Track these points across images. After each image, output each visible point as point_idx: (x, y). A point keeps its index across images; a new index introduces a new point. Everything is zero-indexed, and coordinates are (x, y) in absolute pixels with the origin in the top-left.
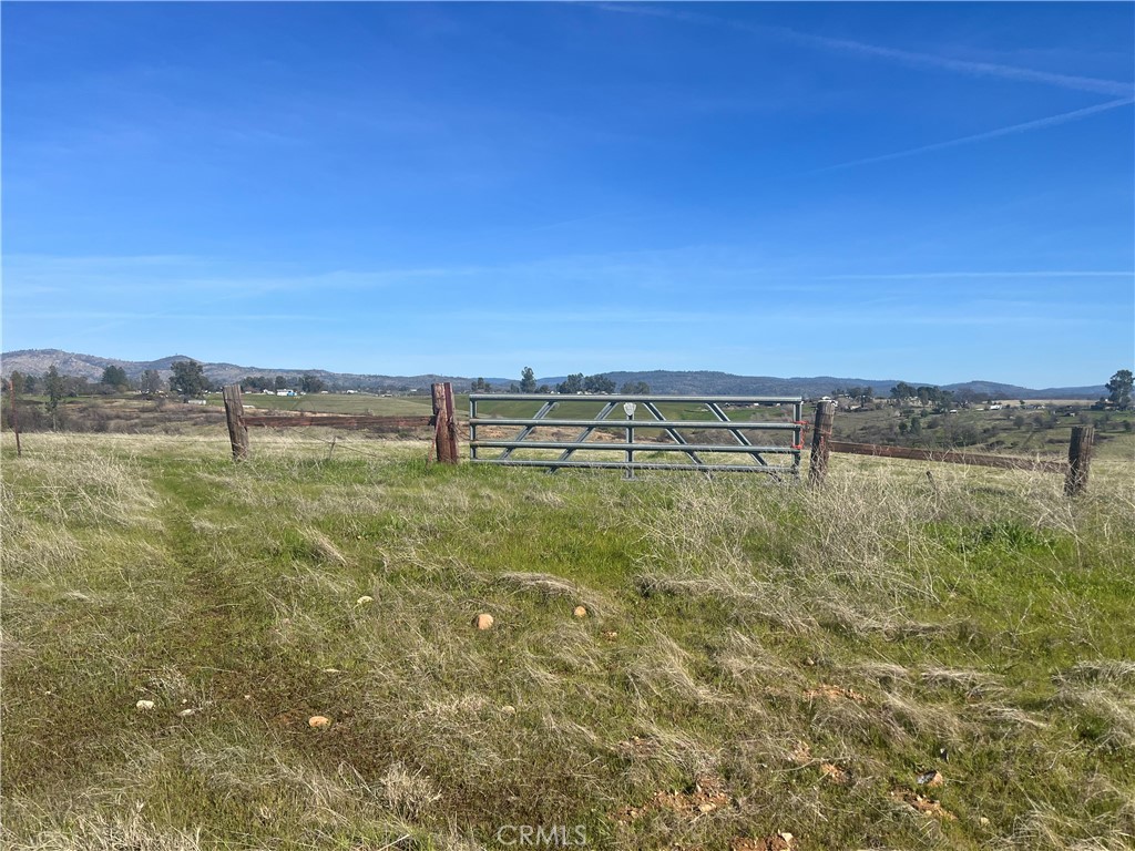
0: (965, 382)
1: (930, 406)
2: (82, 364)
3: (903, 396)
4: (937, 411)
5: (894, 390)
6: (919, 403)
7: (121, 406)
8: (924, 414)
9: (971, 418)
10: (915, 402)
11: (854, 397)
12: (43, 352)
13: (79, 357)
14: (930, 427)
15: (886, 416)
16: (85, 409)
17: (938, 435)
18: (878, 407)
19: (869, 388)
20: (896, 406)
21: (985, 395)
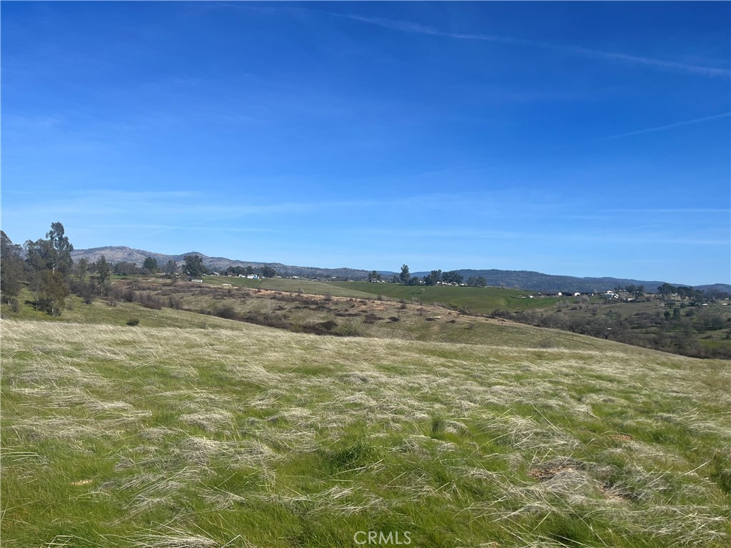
0: (710, 284)
1: (687, 300)
2: (139, 255)
3: (667, 293)
4: (692, 305)
5: (660, 288)
6: (679, 298)
7: (152, 282)
8: (683, 306)
9: (718, 310)
10: (675, 297)
11: (630, 292)
12: (118, 248)
13: (138, 251)
14: (687, 315)
15: (654, 307)
16: (131, 283)
17: (694, 321)
18: (648, 300)
19: (642, 287)
20: (662, 299)
21: (726, 293)
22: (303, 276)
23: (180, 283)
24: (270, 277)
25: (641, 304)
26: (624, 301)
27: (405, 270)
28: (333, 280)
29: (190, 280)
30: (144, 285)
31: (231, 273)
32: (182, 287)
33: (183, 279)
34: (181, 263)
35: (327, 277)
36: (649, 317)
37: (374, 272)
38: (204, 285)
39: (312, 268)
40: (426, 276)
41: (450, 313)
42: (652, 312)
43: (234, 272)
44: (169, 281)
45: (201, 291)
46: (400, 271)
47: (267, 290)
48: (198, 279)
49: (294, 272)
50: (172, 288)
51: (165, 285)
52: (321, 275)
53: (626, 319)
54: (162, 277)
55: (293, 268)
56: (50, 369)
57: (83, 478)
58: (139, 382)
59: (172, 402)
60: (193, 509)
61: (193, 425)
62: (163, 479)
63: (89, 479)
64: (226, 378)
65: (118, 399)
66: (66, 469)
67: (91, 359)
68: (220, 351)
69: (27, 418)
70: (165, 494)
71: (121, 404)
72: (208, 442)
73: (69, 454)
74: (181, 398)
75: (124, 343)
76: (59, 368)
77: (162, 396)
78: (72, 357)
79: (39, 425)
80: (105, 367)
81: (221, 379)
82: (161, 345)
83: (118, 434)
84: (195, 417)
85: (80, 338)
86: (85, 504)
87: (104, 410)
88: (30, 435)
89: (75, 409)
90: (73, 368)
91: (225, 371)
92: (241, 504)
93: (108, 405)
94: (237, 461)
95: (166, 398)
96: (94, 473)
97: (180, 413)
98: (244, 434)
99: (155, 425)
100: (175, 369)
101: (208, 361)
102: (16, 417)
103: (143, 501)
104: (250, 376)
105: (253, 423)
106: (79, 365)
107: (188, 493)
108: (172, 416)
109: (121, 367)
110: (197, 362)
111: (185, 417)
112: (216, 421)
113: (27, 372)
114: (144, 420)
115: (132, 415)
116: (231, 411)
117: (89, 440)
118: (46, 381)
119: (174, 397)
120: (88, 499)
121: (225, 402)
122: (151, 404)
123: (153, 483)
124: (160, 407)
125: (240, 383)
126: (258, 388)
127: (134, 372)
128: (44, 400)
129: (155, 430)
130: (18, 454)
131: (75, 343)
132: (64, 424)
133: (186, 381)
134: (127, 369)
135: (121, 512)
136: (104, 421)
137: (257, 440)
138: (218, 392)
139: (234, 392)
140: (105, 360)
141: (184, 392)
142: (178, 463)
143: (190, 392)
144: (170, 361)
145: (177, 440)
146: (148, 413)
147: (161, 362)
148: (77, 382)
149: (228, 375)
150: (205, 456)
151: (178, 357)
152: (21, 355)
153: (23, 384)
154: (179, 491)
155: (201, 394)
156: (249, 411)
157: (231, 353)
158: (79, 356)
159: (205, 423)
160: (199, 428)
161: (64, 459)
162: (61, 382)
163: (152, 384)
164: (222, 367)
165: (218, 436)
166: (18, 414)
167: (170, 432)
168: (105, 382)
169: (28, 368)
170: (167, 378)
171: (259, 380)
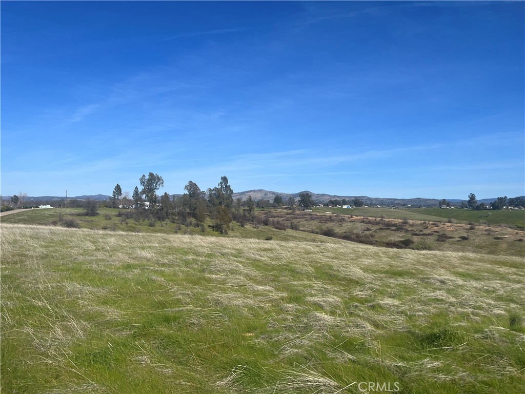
2: (271, 195)
7: (280, 212)
12: (258, 190)
13: (270, 192)
16: (267, 213)
22: (385, 205)
23: (298, 212)
24: (360, 206)
27: (472, 197)
28: (408, 207)
29: (304, 210)
30: (275, 214)
31: (331, 204)
32: (298, 215)
33: (299, 209)
34: (297, 199)
35: (404, 205)
37: (444, 200)
38: (313, 213)
39: (391, 199)
40: (493, 202)
41: (517, 233)
43: (333, 204)
44: (290, 211)
45: (311, 218)
46: (468, 199)
47: (357, 216)
48: (309, 209)
49: (377, 203)
50: (292, 216)
51: (288, 214)
52: (398, 204)
54: (286, 209)
55: (377, 199)
56: (226, 264)
57: (249, 332)
58: (277, 274)
59: (300, 288)
60: (320, 360)
61: (315, 305)
62: (298, 337)
63: (252, 332)
64: (334, 275)
65: (265, 284)
66: (239, 325)
67: (247, 259)
68: (328, 257)
69: (214, 292)
70: (300, 347)
71: (267, 288)
72: (326, 316)
73: (240, 316)
74: (305, 286)
75: (266, 250)
76: (230, 264)
77: (292, 284)
78: (236, 257)
79: (223, 297)
80: (256, 264)
81: (330, 275)
82: (289, 252)
83: (268, 306)
84: (316, 299)
85: (240, 246)
86: (252, 348)
87: (258, 291)
88: (217, 302)
89: (241, 288)
90: (238, 264)
91: (334, 270)
92: (353, 361)
93: (260, 288)
94: (347, 332)
95: (295, 285)
96: (255, 329)
97: (305, 295)
98: (351, 314)
99: (289, 303)
100: (299, 267)
101: (320, 263)
102: (209, 291)
103: (287, 350)
104: (351, 274)
105: (356, 307)
106: (241, 262)
107: (316, 349)
108: (300, 298)
109: (266, 264)
110: (313, 263)
111: (309, 298)
112: (330, 303)
113: (213, 265)
114: (282, 299)
115: (275, 295)
116: (340, 297)
117: (251, 308)
118: (224, 271)
119: (301, 285)
120: (253, 345)
121: (335, 291)
122: (286, 288)
123: (292, 340)
124: (291, 291)
125: (344, 279)
126: (357, 282)
127: (273, 268)
128: (224, 282)
129: (290, 305)
130: (212, 313)
131: (238, 249)
132: (236, 297)
133: (307, 275)
134: (269, 266)
135: (273, 356)
136: (259, 297)
137: (361, 319)
138: (329, 284)
139: (341, 285)
140: (255, 260)
141: (306, 282)
142: (307, 328)
143: (311, 283)
144: (296, 262)
145: (305, 313)
146: (285, 295)
147: (289, 263)
148: (241, 272)
149: (335, 273)
150: (325, 326)
151: (300, 260)
152: (209, 256)
153: (211, 272)
154: (310, 347)
155: (318, 284)
156: (352, 299)
157: (336, 258)
158: (240, 257)
159: (323, 303)
160: (319, 307)
161: (238, 319)
162: (232, 272)
163: (285, 276)
164: (331, 267)
165: (332, 313)
166: (210, 290)
167: (299, 308)
168: (256, 273)
169: (213, 263)
170: (295, 273)
171: (358, 278)
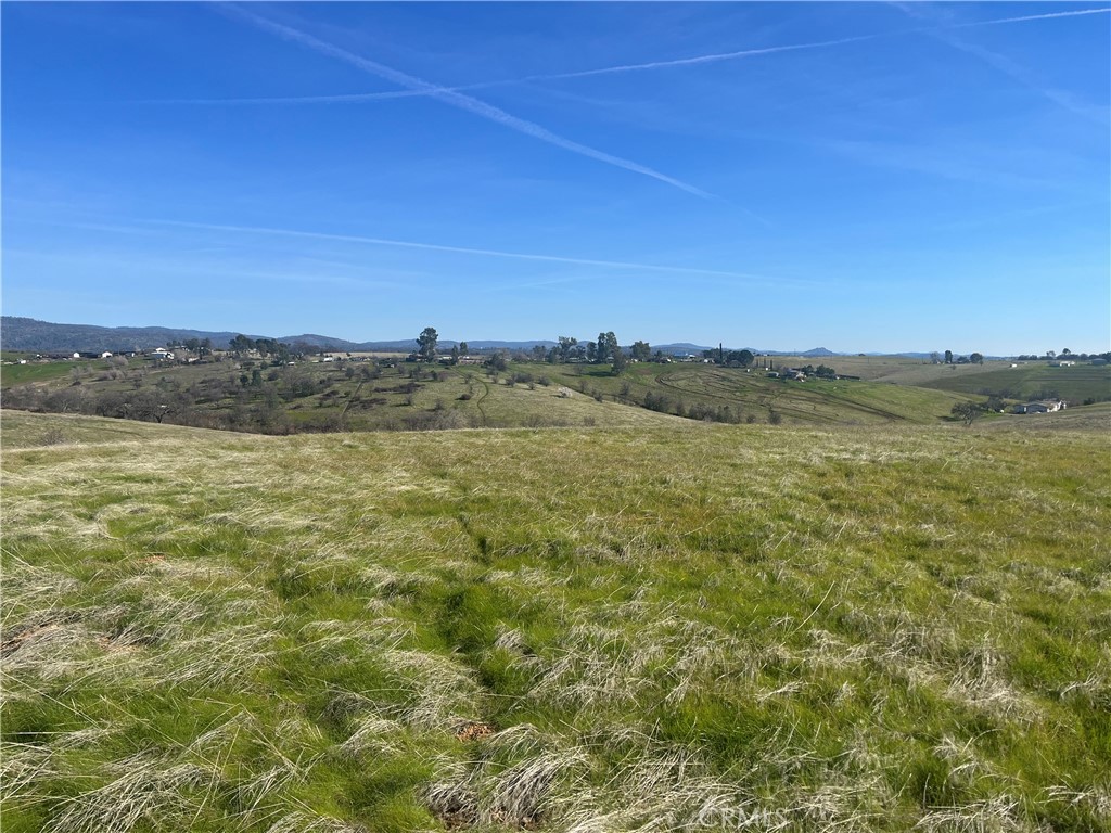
0: (297, 335)
1: (269, 358)
3: (242, 349)
4: (276, 364)
5: (232, 342)
6: (259, 356)
8: (264, 366)
9: (307, 370)
10: (254, 354)
11: (191, 349)
14: (270, 379)
15: (227, 369)
17: (279, 386)
18: (218, 359)
19: (207, 340)
20: (236, 358)
21: (316, 347)
25: (208, 366)
26: (183, 363)
36: (219, 384)
42: (224, 377)
53: (188, 390)
